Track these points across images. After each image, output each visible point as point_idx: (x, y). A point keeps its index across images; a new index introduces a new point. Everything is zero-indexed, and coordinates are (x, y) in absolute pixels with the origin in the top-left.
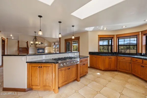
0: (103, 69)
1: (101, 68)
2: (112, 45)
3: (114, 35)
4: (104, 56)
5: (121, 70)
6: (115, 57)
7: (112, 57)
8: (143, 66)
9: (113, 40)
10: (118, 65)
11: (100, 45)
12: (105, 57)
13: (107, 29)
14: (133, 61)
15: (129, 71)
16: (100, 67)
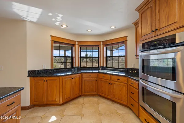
0: (61, 102)
1: (58, 102)
2: (72, 57)
3: (76, 41)
4: (63, 77)
5: (86, 93)
6: (79, 76)
7: (76, 75)
8: (111, 83)
9: (74, 48)
10: (83, 87)
11: (54, 56)
12: (65, 78)
13: (67, 27)
14: (99, 78)
15: (96, 92)
16: (55, 101)
